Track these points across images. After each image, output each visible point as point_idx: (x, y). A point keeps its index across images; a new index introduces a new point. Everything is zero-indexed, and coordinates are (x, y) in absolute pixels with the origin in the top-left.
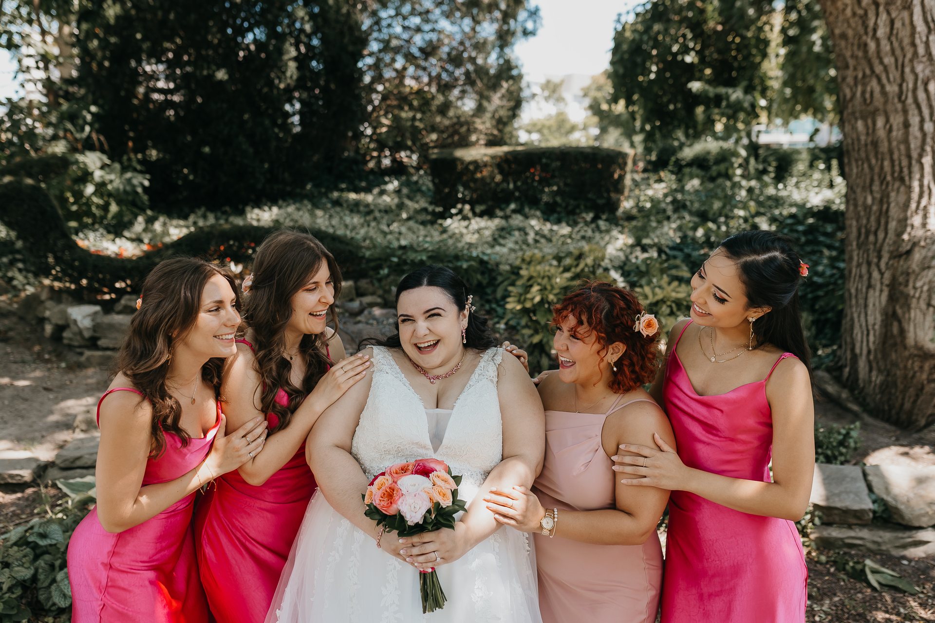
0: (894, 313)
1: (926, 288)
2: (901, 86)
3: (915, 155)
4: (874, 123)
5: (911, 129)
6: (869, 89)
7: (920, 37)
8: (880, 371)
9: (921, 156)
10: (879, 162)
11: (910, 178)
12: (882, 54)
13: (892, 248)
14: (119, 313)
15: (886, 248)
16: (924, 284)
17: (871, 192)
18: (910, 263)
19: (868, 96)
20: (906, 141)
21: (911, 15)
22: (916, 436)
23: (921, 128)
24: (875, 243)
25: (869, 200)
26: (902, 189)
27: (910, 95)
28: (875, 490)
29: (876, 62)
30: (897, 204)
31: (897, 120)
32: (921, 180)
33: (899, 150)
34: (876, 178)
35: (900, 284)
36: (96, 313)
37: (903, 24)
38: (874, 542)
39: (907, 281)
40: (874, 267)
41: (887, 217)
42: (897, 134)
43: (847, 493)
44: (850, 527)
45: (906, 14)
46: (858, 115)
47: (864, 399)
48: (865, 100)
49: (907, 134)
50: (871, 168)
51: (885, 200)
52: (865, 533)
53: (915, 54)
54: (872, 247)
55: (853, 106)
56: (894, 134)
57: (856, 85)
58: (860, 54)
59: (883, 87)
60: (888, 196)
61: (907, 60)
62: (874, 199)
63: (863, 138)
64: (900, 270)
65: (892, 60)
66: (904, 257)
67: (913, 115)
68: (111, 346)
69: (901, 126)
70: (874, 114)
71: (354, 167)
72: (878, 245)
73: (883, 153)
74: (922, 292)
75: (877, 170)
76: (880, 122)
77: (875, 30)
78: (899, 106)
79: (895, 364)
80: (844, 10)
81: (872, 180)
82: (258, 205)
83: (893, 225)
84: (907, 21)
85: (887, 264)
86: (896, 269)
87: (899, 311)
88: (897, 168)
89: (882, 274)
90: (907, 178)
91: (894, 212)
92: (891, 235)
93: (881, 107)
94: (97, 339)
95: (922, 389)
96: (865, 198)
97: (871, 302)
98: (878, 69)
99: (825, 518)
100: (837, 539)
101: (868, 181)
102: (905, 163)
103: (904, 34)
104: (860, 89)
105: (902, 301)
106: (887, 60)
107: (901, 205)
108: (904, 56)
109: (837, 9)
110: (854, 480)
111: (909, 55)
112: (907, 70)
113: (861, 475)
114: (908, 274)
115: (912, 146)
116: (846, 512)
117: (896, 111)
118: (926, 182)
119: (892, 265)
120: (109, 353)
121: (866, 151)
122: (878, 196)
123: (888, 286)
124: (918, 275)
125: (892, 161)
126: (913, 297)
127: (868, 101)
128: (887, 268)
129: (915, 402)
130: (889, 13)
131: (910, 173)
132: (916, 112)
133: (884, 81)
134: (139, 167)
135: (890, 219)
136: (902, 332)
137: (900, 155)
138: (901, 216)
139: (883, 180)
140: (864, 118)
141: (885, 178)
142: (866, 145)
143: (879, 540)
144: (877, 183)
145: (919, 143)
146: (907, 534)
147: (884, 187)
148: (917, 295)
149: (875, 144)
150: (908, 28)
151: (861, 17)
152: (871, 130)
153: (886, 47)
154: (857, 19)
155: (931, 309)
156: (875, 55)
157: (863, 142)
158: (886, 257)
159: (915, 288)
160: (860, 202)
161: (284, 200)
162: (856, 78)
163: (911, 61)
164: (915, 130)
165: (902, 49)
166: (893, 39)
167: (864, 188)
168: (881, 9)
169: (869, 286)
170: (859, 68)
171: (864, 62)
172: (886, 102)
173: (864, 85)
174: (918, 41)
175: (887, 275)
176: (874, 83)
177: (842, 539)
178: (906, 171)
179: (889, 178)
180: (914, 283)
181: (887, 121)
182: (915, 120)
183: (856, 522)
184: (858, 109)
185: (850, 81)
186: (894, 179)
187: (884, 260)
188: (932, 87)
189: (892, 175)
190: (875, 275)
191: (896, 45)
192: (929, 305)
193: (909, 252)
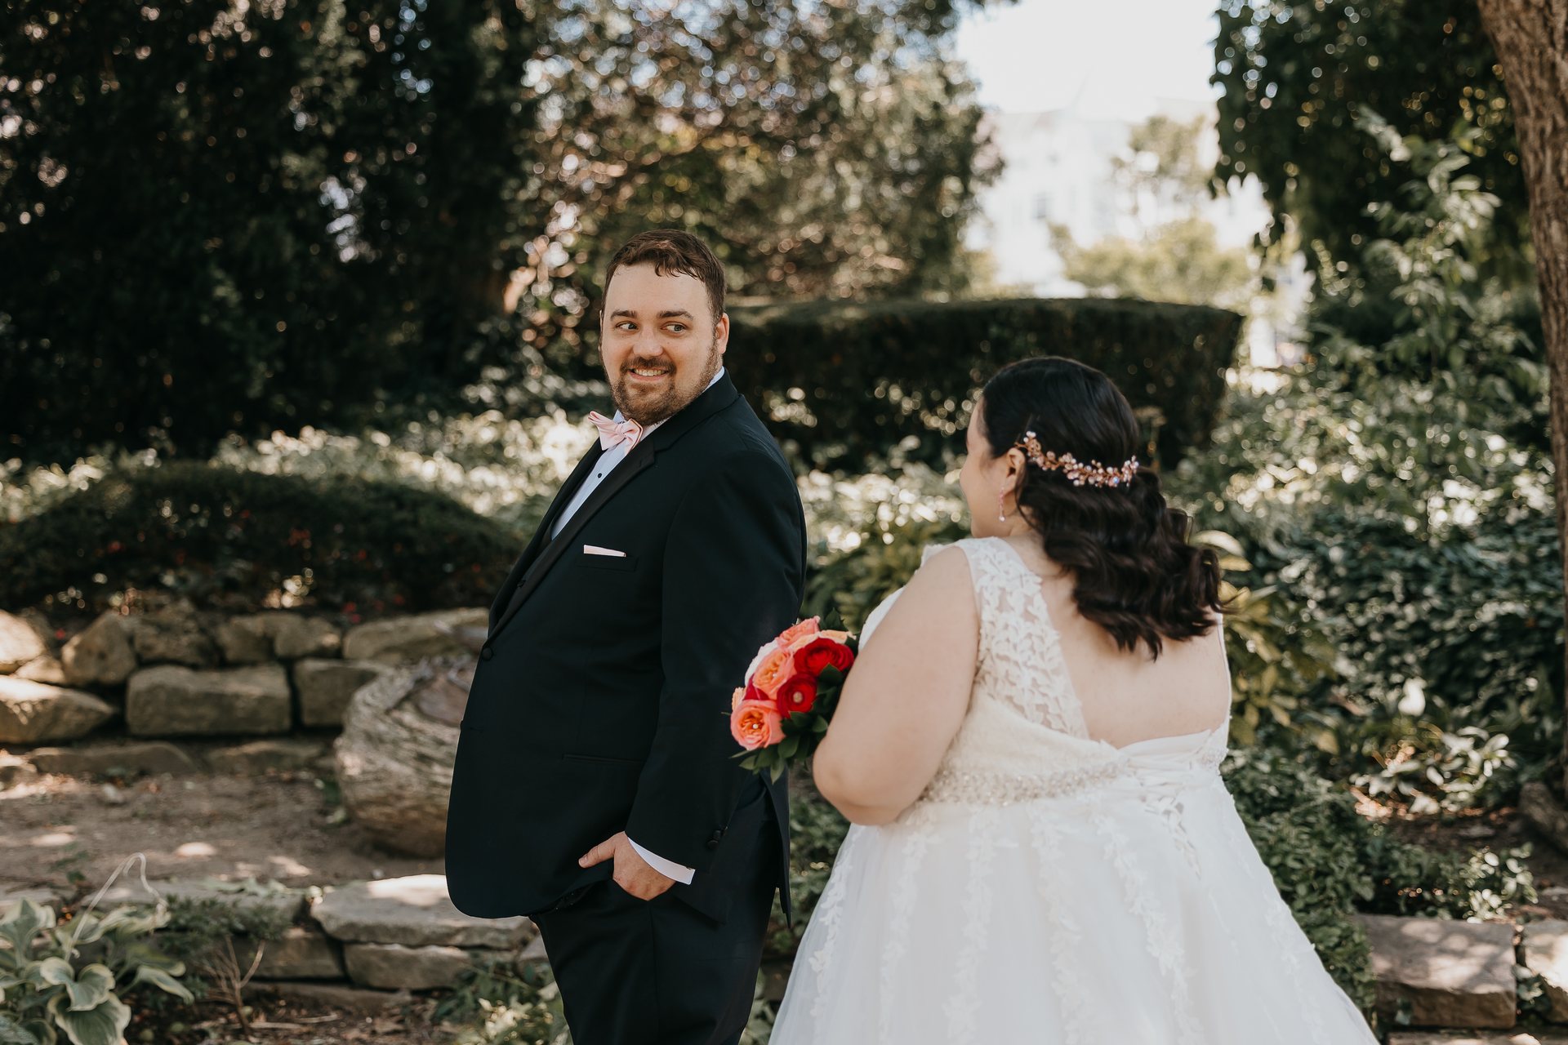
28: (1530, 962)
44: (1470, 1033)
46: (1550, 209)
48: (1560, 179)
55: (1542, 191)
57: (1543, 147)
58: (1543, 84)
99: (1422, 1014)
104: (1549, 157)
140: (1563, 219)
151: (1540, 10)
154: (1533, 13)
162: (1542, 131)
170: (1546, 113)
171: (1551, 100)
183: (1482, 1021)
184: (1551, 196)
185: (1532, 137)
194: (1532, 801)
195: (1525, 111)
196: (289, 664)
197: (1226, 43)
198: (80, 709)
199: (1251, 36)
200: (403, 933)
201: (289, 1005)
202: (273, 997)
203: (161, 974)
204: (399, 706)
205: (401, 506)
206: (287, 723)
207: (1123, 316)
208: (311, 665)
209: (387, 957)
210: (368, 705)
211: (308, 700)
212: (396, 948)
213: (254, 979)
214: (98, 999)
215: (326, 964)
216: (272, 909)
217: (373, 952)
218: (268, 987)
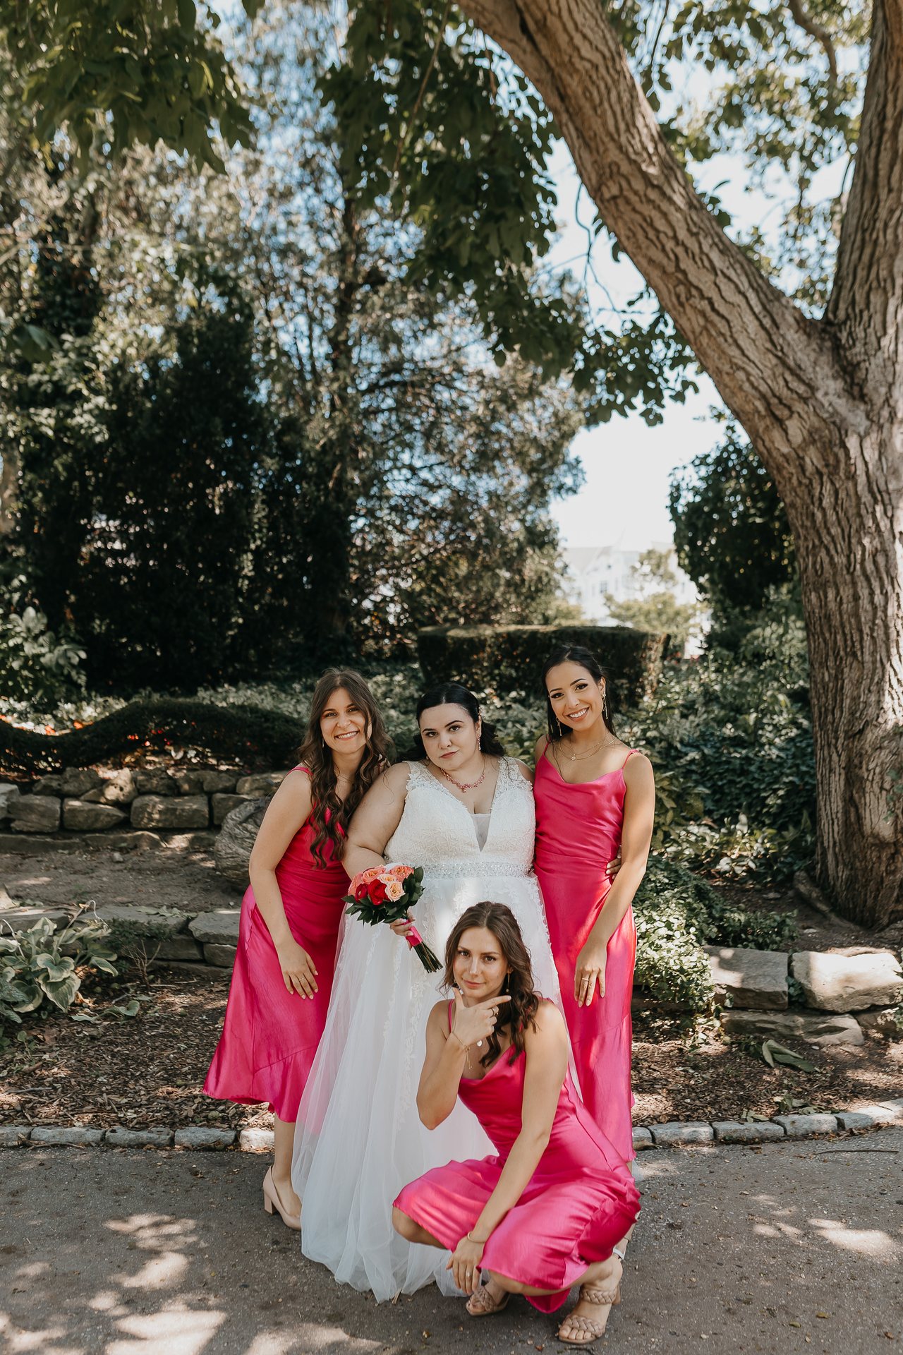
0: (851, 797)
1: (878, 770)
2: (848, 557)
3: (866, 630)
4: (826, 597)
5: (861, 602)
6: (819, 560)
7: (866, 507)
8: (845, 865)
9: (872, 630)
10: (833, 637)
11: (863, 653)
12: (829, 524)
13: (847, 728)
14: (37, 794)
15: (842, 728)
16: (877, 766)
17: (827, 668)
18: (863, 743)
19: (818, 566)
20: (857, 616)
21: (856, 485)
22: (877, 935)
23: (872, 602)
24: (833, 723)
25: (827, 678)
26: (855, 664)
27: (858, 567)
28: (796, 975)
29: (823, 532)
30: (851, 681)
31: (846, 593)
32: (874, 654)
33: (850, 623)
34: (831, 653)
35: (856, 766)
36: (12, 792)
37: (848, 494)
38: (786, 1026)
39: (862, 763)
40: (833, 749)
41: (843, 694)
42: (847, 606)
43: (764, 976)
44: (765, 1012)
45: (850, 484)
46: (811, 586)
47: (837, 900)
48: (817, 571)
49: (857, 607)
50: (825, 640)
51: (840, 676)
52: (779, 1018)
53: (862, 524)
54: (830, 727)
55: (808, 578)
56: (845, 606)
57: (808, 555)
58: (808, 524)
59: (831, 558)
60: (842, 672)
61: (853, 531)
62: (830, 675)
63: (817, 611)
64: (855, 751)
65: (840, 530)
66: (858, 736)
67: (863, 587)
68: (25, 829)
69: (851, 598)
70: (824, 586)
71: (342, 648)
72: (836, 724)
73: (836, 627)
74: (875, 774)
75: (831, 644)
76: (831, 595)
77: (821, 500)
78: (848, 578)
79: (855, 856)
80: (790, 479)
81: (827, 655)
82: (214, 685)
83: (847, 702)
84: (852, 492)
85: (844, 745)
86: (850, 750)
87: (856, 796)
88: (849, 643)
89: (839, 756)
90: (859, 653)
91: (849, 689)
92: (846, 714)
93: (831, 579)
94: (13, 820)
95: (882, 882)
97: (833, 785)
98: (826, 539)
99: (739, 1002)
100: (748, 1022)
101: (824, 656)
102: (856, 637)
103: (849, 504)
104: (811, 560)
105: (858, 785)
106: (833, 531)
107: (855, 681)
108: (851, 527)
109: (784, 478)
110: (776, 964)
111: (854, 527)
112: (854, 541)
113: (786, 961)
114: (861, 755)
115: (864, 619)
116: (760, 994)
117: (846, 583)
119: (848, 745)
120: (23, 836)
121: (821, 626)
122: (833, 672)
123: (845, 768)
124: (871, 756)
125: (844, 634)
126: (868, 779)
127: (820, 572)
128: (844, 749)
129: (876, 897)
130: (833, 483)
131: (862, 647)
132: (865, 584)
133: (833, 552)
134: (78, 637)
135: (845, 697)
136: (859, 818)
137: (851, 628)
138: (856, 693)
139: (837, 655)
140: (816, 591)
141: (839, 653)
142: (820, 618)
143: (792, 1024)
144: (831, 658)
145: (870, 617)
146: (822, 1019)
147: (838, 662)
148: (871, 778)
149: (828, 617)
150: (854, 499)
151: (807, 486)
152: (823, 604)
153: (832, 517)
154: (803, 488)
156: (823, 525)
157: (817, 615)
158: (842, 735)
159: (868, 770)
160: (819, 680)
161: (245, 681)
162: (807, 547)
163: (857, 531)
164: (865, 602)
165: (849, 519)
166: (839, 509)
167: (821, 663)
168: (825, 478)
169: (831, 771)
170: (810, 538)
171: (812, 531)
172: (835, 575)
173: (815, 556)
174: (863, 512)
175: (843, 758)
176: (823, 553)
177: (753, 1023)
178: (857, 645)
179: (842, 653)
180: (868, 764)
181: (838, 593)
182: (864, 593)
183: (771, 1006)
184: (811, 580)
185: (803, 550)
186: (846, 654)
187: (841, 741)
188: (881, 560)
189: (845, 649)
190: (835, 757)
191: (841, 515)
192: (882, 788)
193: (861, 732)
194: (800, 882)
195: (799, 537)
196: (210, 795)
198: (108, 815)
201: (175, 974)
202: (167, 969)
203: (103, 960)
204: (246, 820)
205: (267, 720)
206: (206, 823)
207: (614, 635)
208: (219, 796)
209: (223, 950)
210: (233, 820)
211: (216, 811)
212: (226, 946)
213: (157, 959)
214: (65, 975)
215: (194, 953)
216: (166, 926)
217: (217, 948)
218: (164, 964)
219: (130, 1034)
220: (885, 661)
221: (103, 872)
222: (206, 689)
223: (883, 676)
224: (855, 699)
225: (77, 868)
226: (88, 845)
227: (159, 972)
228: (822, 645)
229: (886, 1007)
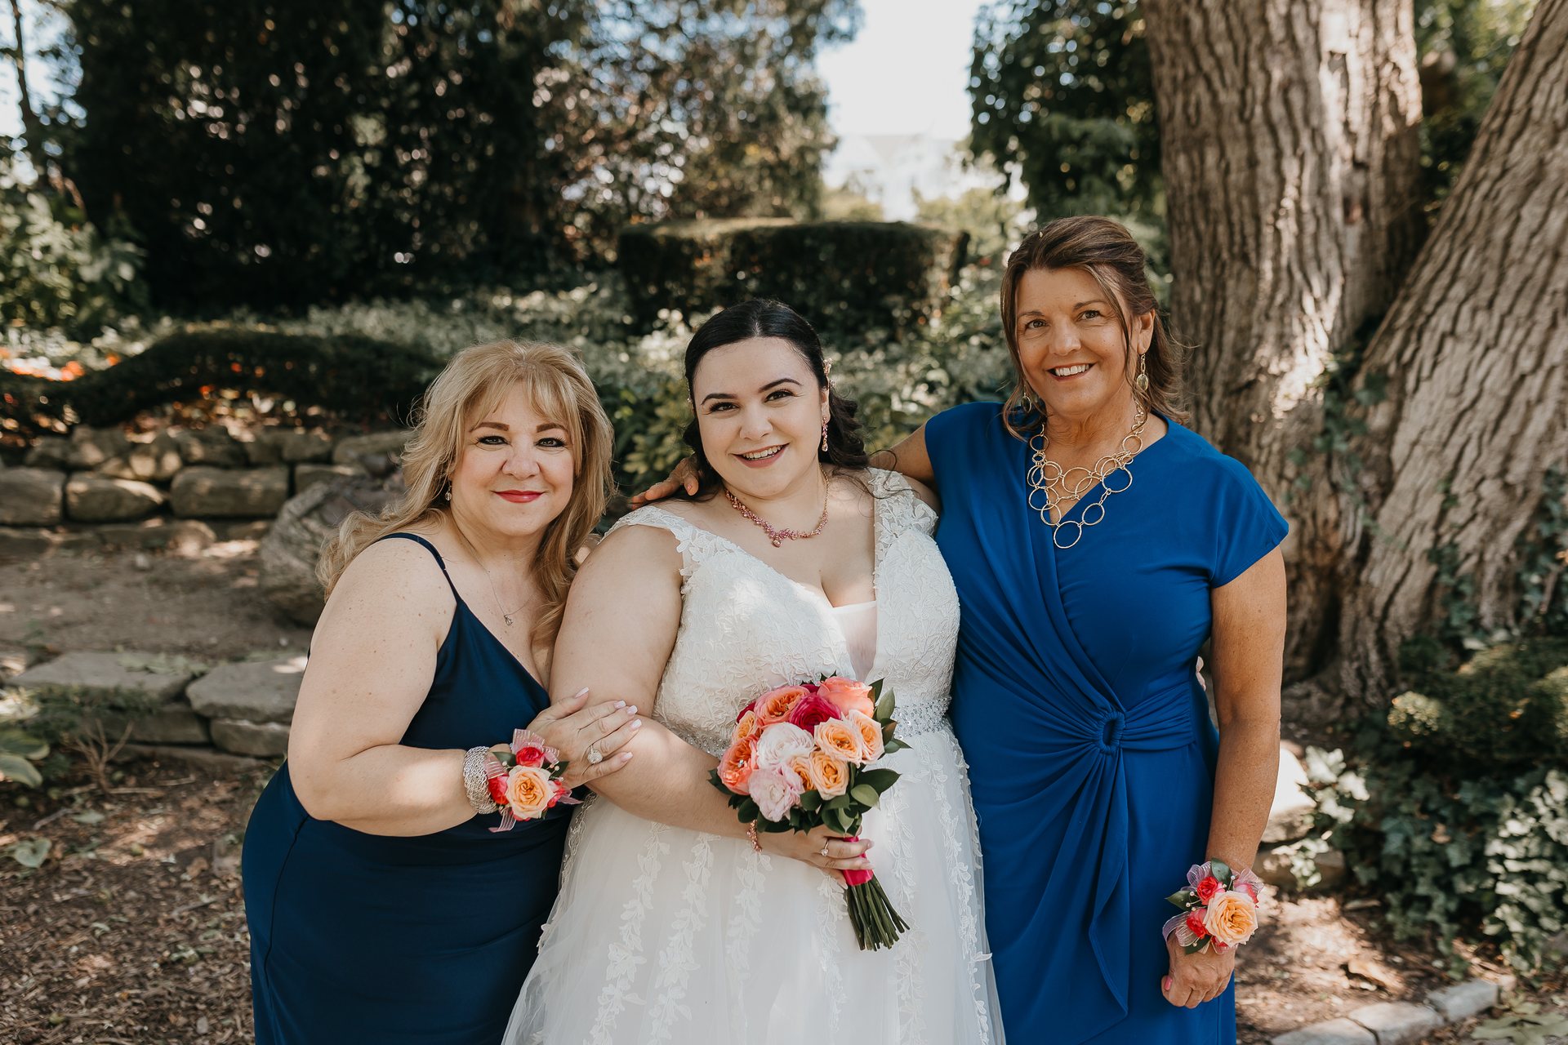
1: (1276, 447)
2: (1242, 93)
3: (1266, 214)
4: (1202, 160)
5: (1260, 170)
6: (1193, 99)
7: (1275, 8)
9: (1276, 217)
10: (1211, 229)
11: (1259, 256)
12: (1213, 37)
13: (1227, 378)
14: (32, 466)
15: (1220, 378)
16: (1274, 439)
17: (1200, 280)
18: (1252, 402)
19: (1192, 110)
20: (1251, 191)
23: (1277, 170)
24: (1206, 368)
25: (1198, 296)
26: (1246, 274)
27: (1258, 110)
29: (1203, 51)
30: (1238, 301)
31: (1236, 154)
32: (1276, 258)
33: (1240, 205)
34: (1206, 255)
35: (1240, 440)
39: (1248, 435)
40: (1203, 411)
41: (1222, 323)
42: (1237, 177)
46: (1178, 144)
48: (1188, 118)
49: (1252, 178)
51: (1219, 293)
53: (1268, 37)
54: (1200, 375)
55: (1173, 130)
56: (1233, 177)
57: (1175, 91)
58: (1178, 37)
59: (1214, 95)
60: (1224, 287)
61: (1253, 49)
62: (1204, 291)
63: (1187, 185)
64: (1239, 415)
65: (1229, 47)
66: (1245, 392)
67: (1264, 145)
69: (1244, 164)
70: (1200, 143)
72: (1209, 372)
73: (1216, 212)
74: (1270, 453)
75: (1207, 241)
76: (1211, 157)
78: (1241, 129)
81: (1201, 258)
82: (337, 302)
83: (1230, 336)
85: (1220, 404)
86: (1233, 414)
88: (1238, 238)
89: (1213, 422)
90: (1253, 256)
91: (1233, 314)
92: (1227, 354)
93: (1212, 130)
96: (1192, 290)
98: (1207, 63)
101: (1195, 260)
102: (1250, 229)
103: (1249, 3)
104: (1179, 100)
106: (1220, 49)
107: (1244, 302)
108: (1249, 40)
111: (1256, 40)
112: (1254, 65)
114: (1250, 424)
115: (1262, 199)
117: (1236, 138)
118: (1284, 261)
119: (1228, 406)
121: (1192, 210)
122: (1209, 286)
123: (1221, 443)
124: (1264, 424)
125: (1230, 224)
126: (1258, 462)
127: (1193, 120)
128: (1221, 412)
131: (1258, 246)
132: (1268, 139)
133: (1217, 84)
135: (1226, 328)
137: (1242, 214)
138: (1244, 322)
139: (1216, 258)
140: (1187, 151)
141: (1219, 256)
142: (1191, 198)
144: (1207, 264)
145: (1274, 195)
147: (1218, 270)
148: (1263, 459)
149: (1204, 196)
152: (1198, 174)
153: (1218, 25)
155: (1284, 484)
156: (1202, 39)
157: (1186, 192)
158: (1219, 389)
159: (1260, 447)
160: (1185, 299)
162: (1174, 79)
163: (1260, 49)
164: (1266, 171)
165: (1245, 28)
166: (1231, 10)
167: (1189, 273)
170: (1179, 61)
171: (1184, 51)
172: (1219, 124)
173: (1187, 92)
174: (1271, 16)
175: (1220, 425)
176: (1201, 88)
178: (1251, 242)
179: (1225, 255)
180: (1259, 437)
181: (1222, 154)
182: (1266, 154)
184: (1180, 134)
185: (1167, 85)
186: (1233, 256)
187: (1217, 398)
188: (1296, 97)
189: (1230, 250)
190: (1206, 424)
191: (1234, 20)
192: (1281, 476)
193: (1251, 385)
195: (1161, 61)
196: (292, 465)
197: (977, 67)
199: (991, 62)
200: (249, 712)
201: (163, 767)
202: (149, 759)
208: (305, 467)
209: (239, 730)
210: (290, 512)
212: (245, 724)
215: (195, 732)
216: (144, 693)
217: (229, 726)
218: (146, 750)
219: (23, 902)
220: (1295, 268)
221: (114, 586)
222: (323, 308)
223: (1291, 292)
224: (1243, 331)
225: (79, 579)
226: (104, 542)
227: (134, 766)
228: (1193, 243)
229: (1279, 844)
